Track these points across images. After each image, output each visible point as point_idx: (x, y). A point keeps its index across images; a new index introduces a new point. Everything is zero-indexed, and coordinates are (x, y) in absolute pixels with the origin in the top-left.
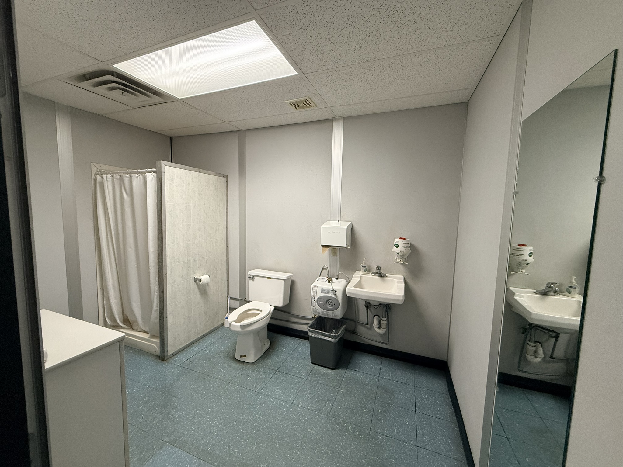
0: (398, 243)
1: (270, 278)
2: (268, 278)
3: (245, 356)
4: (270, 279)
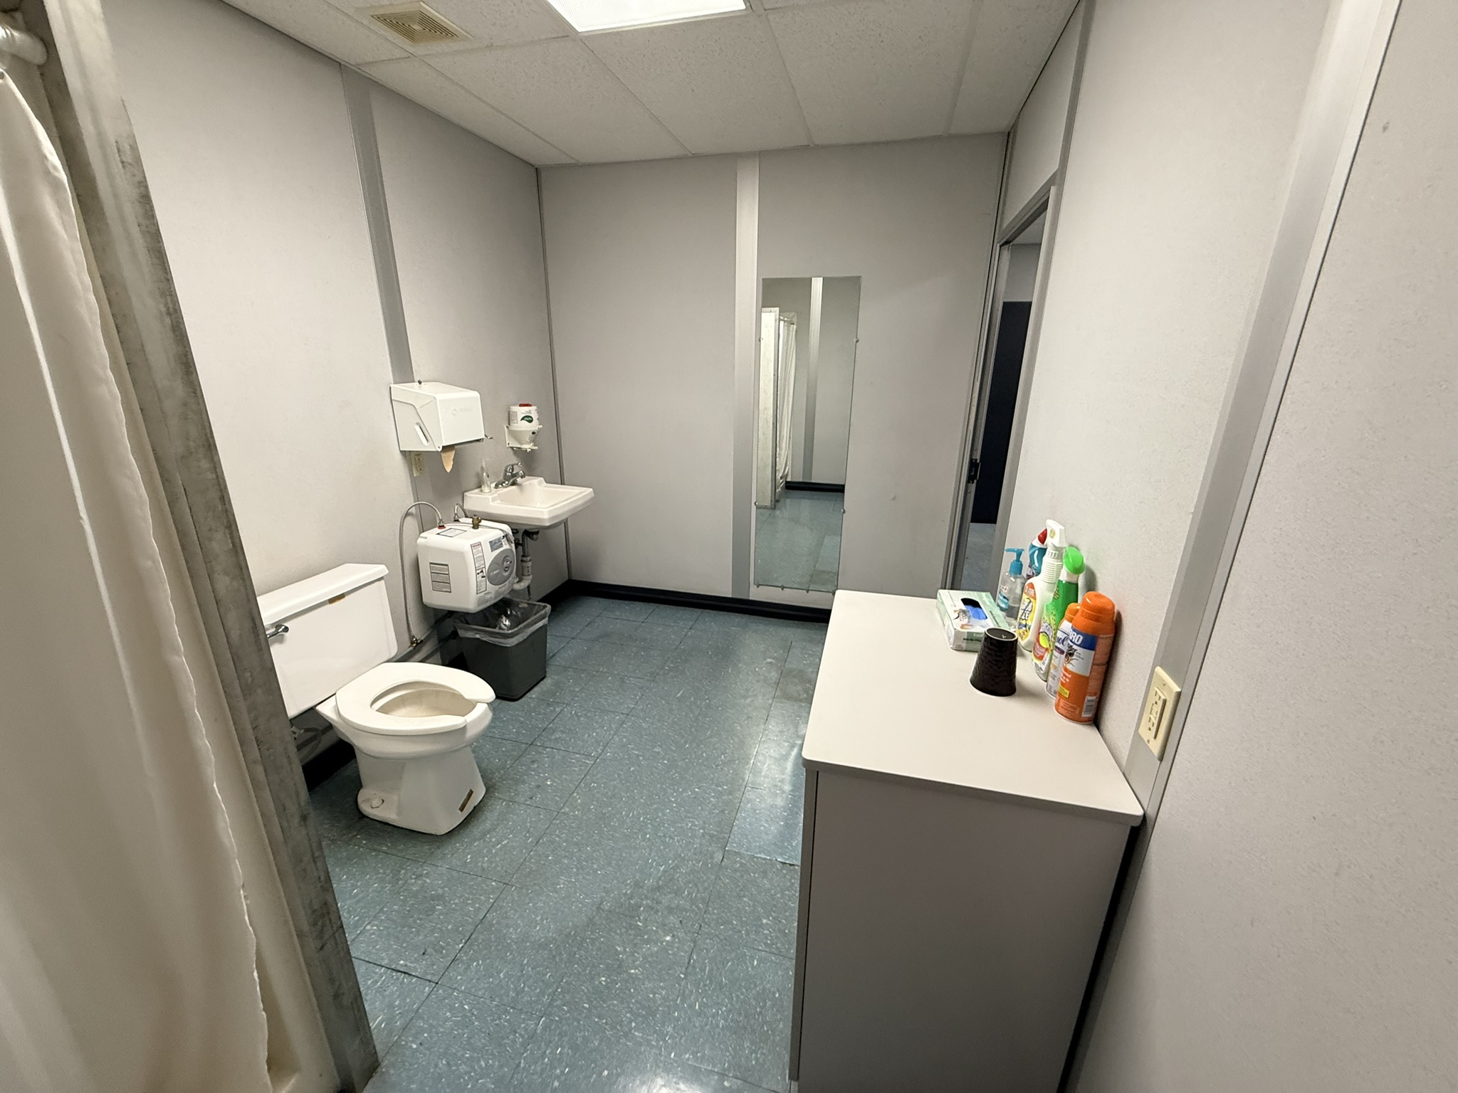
0: (530, 413)
1: (341, 596)
2: (332, 601)
3: (471, 793)
4: (343, 600)
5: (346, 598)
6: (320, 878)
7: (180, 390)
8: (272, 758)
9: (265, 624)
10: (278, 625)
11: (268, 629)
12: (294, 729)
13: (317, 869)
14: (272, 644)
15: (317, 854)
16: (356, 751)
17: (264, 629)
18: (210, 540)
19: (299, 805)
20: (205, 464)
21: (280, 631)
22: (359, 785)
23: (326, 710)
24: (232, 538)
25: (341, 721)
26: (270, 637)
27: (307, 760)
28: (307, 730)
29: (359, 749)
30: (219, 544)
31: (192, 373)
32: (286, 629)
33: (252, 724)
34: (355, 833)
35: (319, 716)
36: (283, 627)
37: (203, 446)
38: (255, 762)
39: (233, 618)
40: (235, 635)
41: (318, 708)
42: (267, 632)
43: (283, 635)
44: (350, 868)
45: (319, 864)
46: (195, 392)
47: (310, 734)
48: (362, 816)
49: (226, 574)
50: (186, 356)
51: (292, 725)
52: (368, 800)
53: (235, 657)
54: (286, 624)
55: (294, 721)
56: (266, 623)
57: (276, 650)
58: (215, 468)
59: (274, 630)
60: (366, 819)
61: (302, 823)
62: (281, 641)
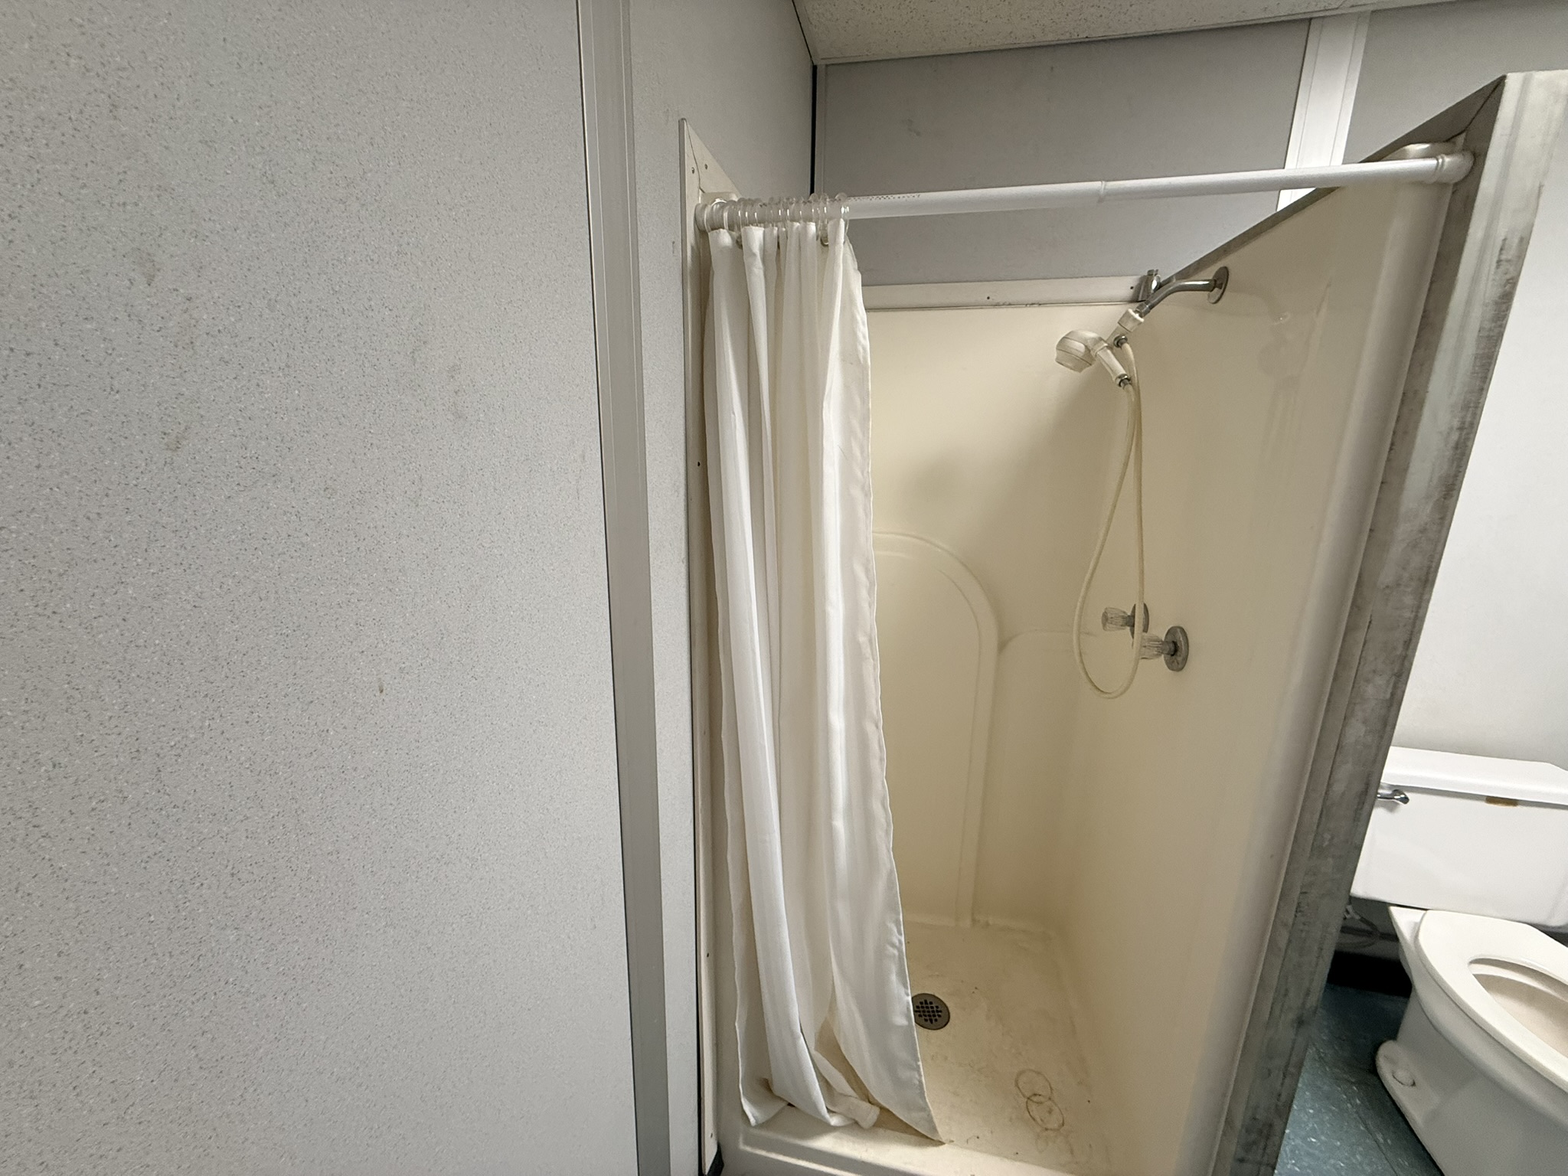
2: (1493, 800)
4: (1511, 807)
5: (1519, 808)
6: (1280, 1095)
7: (1426, 512)
8: (1303, 935)
9: (1382, 781)
10: (1397, 790)
11: (1383, 788)
12: (1350, 908)
13: (1282, 1084)
14: (1378, 806)
15: (1291, 1069)
16: (1412, 994)
17: (1378, 785)
18: (1368, 681)
19: (1304, 1004)
20: (1409, 600)
21: (1396, 797)
22: (1393, 1034)
23: (1403, 920)
24: (1395, 687)
25: (1412, 945)
26: (1380, 798)
27: (1346, 950)
28: (1363, 920)
29: (1417, 995)
30: (1375, 690)
31: (1452, 496)
32: (1405, 800)
33: (1302, 887)
34: (1353, 1080)
35: (1389, 918)
36: (1403, 796)
37: (1419, 579)
38: (1285, 925)
39: (1346, 771)
40: (1339, 788)
41: (1393, 909)
42: (1380, 791)
43: (1397, 804)
44: (1323, 1111)
45: (1287, 1081)
46: (1442, 519)
47: (1364, 926)
48: (1373, 1070)
49: (1365, 722)
50: (1456, 476)
51: (1350, 903)
52: (1392, 1061)
53: (1324, 812)
54: (1409, 795)
55: (1355, 901)
56: (1385, 780)
57: (1379, 815)
58: (1419, 607)
59: (1389, 792)
60: (1375, 1078)
61: (1295, 1025)
62: (1392, 808)
